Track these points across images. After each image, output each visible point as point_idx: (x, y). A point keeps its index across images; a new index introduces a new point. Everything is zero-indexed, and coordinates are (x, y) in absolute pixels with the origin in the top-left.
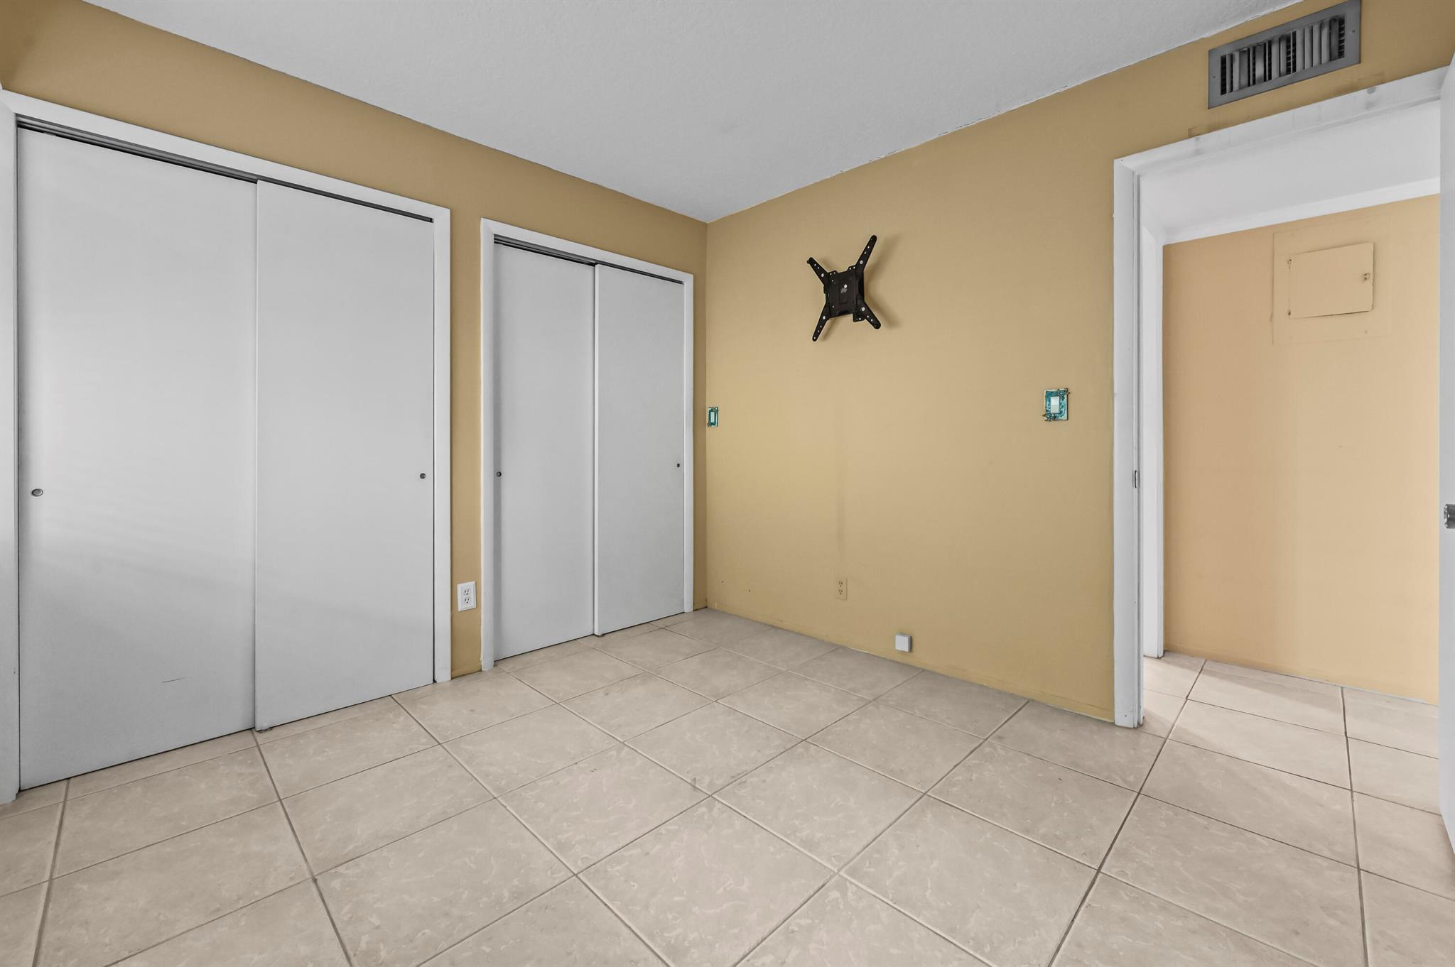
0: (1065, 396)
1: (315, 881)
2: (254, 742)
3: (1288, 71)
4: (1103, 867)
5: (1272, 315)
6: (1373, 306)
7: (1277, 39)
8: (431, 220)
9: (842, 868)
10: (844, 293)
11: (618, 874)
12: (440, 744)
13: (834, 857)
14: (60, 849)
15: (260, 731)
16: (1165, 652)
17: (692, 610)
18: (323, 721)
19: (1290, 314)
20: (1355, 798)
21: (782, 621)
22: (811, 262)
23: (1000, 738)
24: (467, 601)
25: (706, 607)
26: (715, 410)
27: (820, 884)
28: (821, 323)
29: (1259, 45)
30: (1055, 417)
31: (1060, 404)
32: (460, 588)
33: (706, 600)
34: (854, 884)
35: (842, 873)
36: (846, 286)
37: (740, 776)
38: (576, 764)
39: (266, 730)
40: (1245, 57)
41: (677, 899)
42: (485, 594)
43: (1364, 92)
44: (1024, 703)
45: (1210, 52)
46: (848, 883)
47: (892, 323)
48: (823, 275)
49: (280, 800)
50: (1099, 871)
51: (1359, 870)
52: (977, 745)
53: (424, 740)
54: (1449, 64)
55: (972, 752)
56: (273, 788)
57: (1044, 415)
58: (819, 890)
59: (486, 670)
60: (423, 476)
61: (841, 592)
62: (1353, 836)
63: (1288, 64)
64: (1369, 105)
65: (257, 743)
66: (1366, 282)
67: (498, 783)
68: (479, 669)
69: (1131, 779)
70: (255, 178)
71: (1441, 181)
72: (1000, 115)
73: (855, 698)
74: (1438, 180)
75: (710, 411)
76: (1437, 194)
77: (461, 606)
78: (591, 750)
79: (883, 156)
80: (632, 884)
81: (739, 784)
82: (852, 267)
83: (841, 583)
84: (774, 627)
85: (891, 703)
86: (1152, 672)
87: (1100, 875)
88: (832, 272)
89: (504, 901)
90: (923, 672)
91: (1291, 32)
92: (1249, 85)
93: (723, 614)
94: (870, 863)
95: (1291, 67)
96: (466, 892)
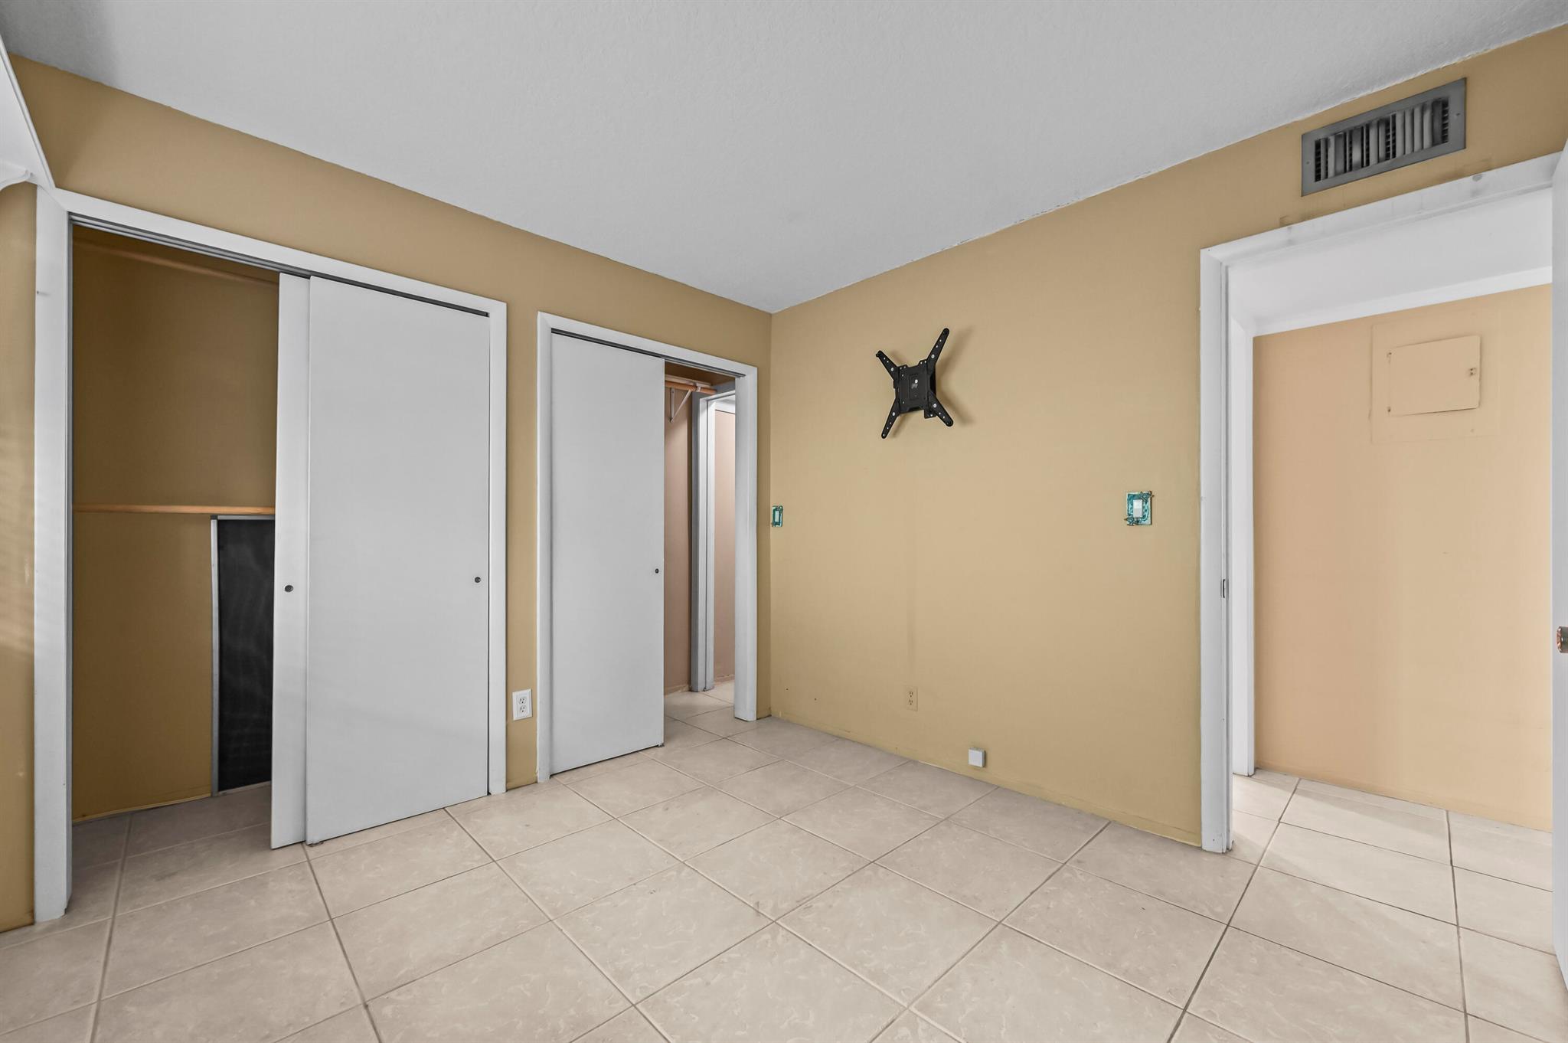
0: (1149, 500)
1: (366, 1007)
2: (305, 856)
3: (1387, 157)
4: (1189, 1007)
5: (1370, 411)
6: (1480, 404)
7: (1375, 122)
8: (487, 315)
9: (912, 1003)
10: (914, 388)
11: (678, 1005)
12: (494, 861)
13: (904, 990)
14: (109, 970)
15: (311, 845)
16: (1256, 769)
17: (755, 719)
18: (374, 835)
19: (1389, 411)
20: (1461, 934)
21: (849, 732)
22: (880, 355)
23: (1079, 862)
24: (522, 709)
25: (770, 716)
26: (779, 509)
27: (890, 1020)
28: (891, 420)
29: (1355, 128)
30: (1138, 522)
31: (1143, 507)
32: (516, 696)
33: (770, 708)
34: (925, 1021)
35: (912, 1008)
36: (916, 381)
37: (804, 901)
38: (635, 884)
39: (316, 844)
40: (1341, 142)
41: (740, 1033)
42: (541, 702)
43: (1467, 181)
44: (1106, 823)
45: (1303, 136)
46: (918, 1020)
47: (965, 420)
48: (892, 369)
49: (331, 919)
50: (1185, 1010)
51: (1466, 1014)
52: (1055, 869)
53: (477, 857)
54: (1562, 150)
55: (1050, 877)
56: (324, 906)
57: (1126, 520)
58: (887, 1027)
59: (542, 782)
60: (477, 580)
61: (911, 702)
62: (1459, 976)
63: (1388, 149)
64: (1475, 193)
65: (308, 859)
66: (1472, 377)
67: (554, 904)
68: (535, 781)
69: (1219, 909)
70: (308, 273)
71: (1553, 269)
72: (1078, 203)
73: (926, 817)
74: (1550, 268)
75: (774, 511)
76: (1548, 284)
77: (516, 715)
78: (651, 870)
79: (956, 245)
80: (693, 1016)
81: (805, 908)
82: (923, 361)
83: (911, 693)
84: (840, 738)
85: (964, 822)
86: (1242, 791)
87: (1186, 1015)
88: (903, 367)
89: (560, 1032)
90: (997, 789)
91: (1391, 115)
92: (1345, 171)
93: (787, 722)
94: (941, 997)
95: (1390, 153)
96: (521, 1023)
